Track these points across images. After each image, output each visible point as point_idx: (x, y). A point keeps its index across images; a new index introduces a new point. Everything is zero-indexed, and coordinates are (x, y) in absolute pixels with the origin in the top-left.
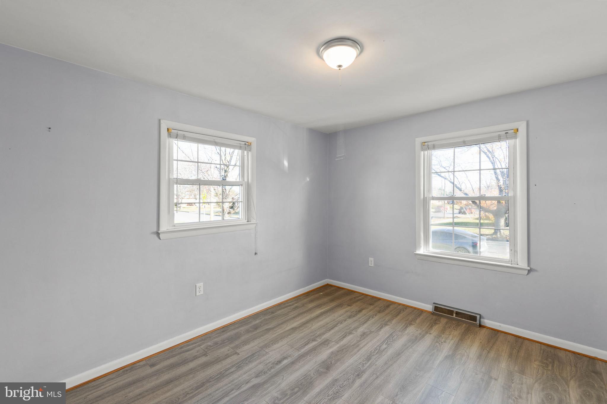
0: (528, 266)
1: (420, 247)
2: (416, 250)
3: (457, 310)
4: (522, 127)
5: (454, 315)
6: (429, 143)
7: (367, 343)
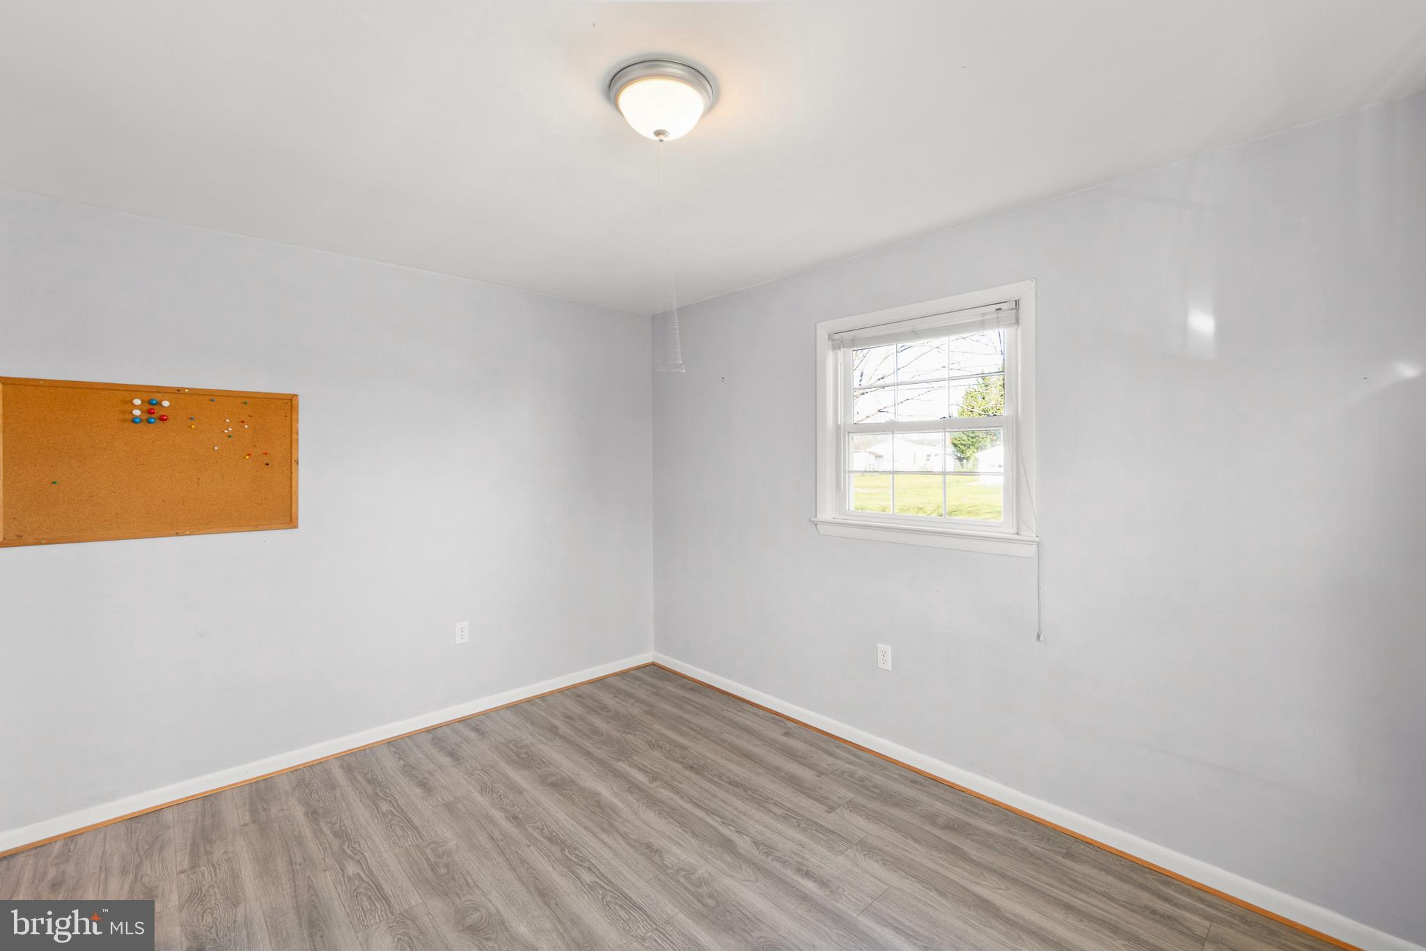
7: (610, 847)
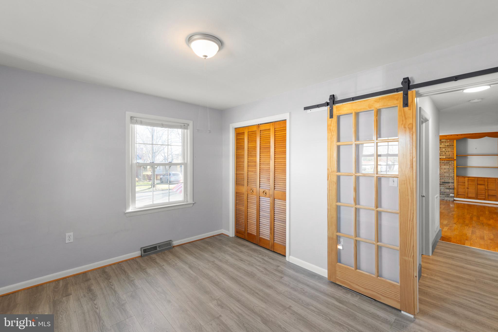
0: (193, 201)
1: (129, 206)
2: (126, 209)
3: (158, 245)
4: (191, 123)
5: (158, 248)
6: (137, 119)
